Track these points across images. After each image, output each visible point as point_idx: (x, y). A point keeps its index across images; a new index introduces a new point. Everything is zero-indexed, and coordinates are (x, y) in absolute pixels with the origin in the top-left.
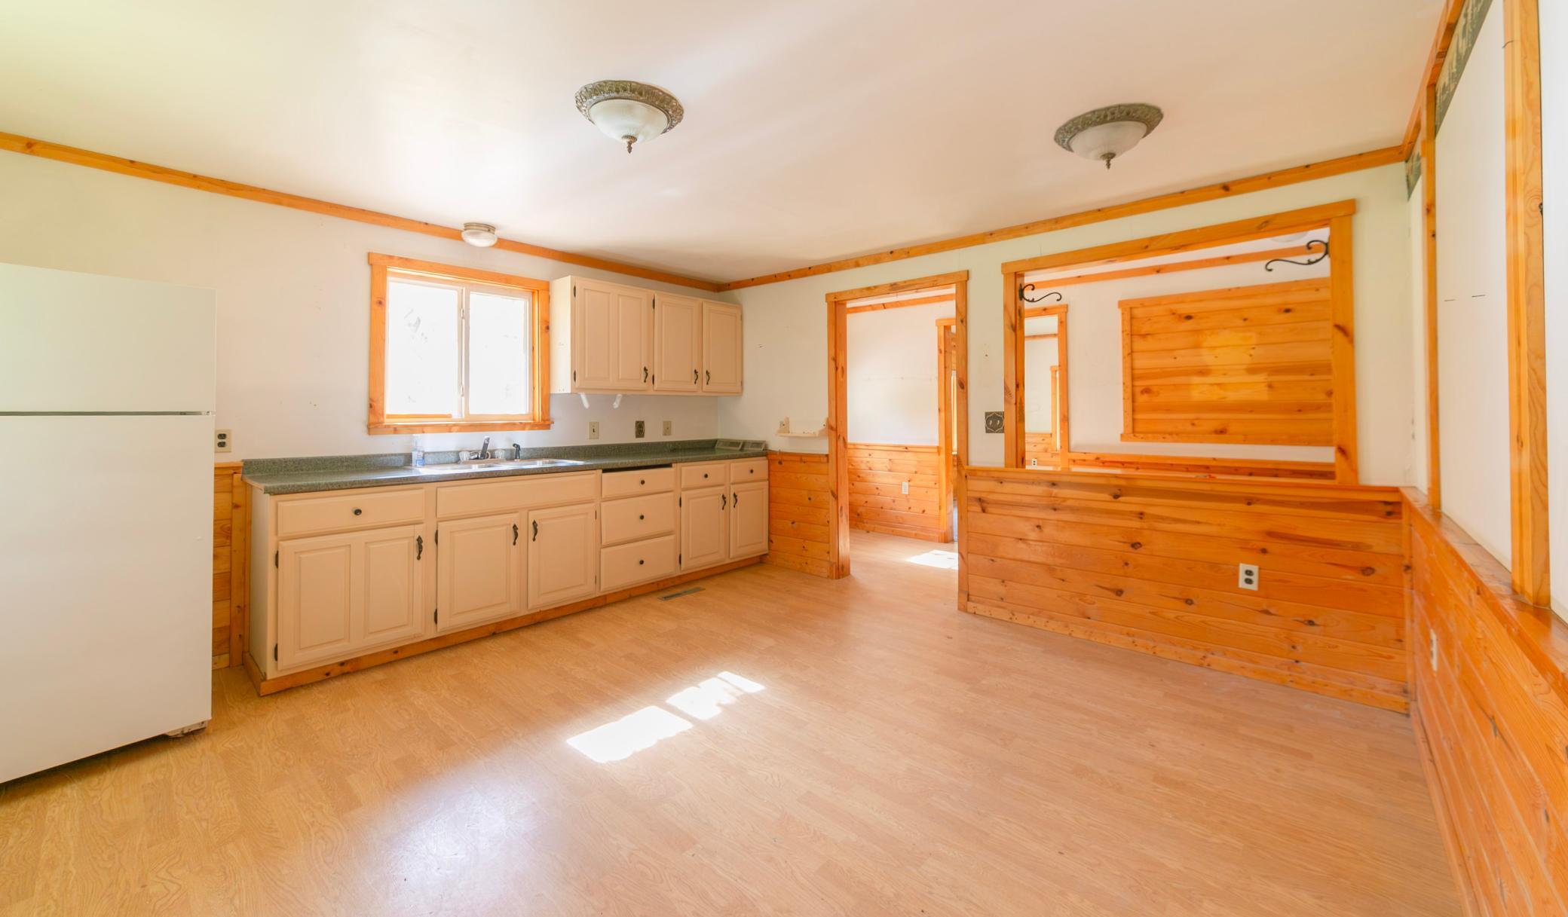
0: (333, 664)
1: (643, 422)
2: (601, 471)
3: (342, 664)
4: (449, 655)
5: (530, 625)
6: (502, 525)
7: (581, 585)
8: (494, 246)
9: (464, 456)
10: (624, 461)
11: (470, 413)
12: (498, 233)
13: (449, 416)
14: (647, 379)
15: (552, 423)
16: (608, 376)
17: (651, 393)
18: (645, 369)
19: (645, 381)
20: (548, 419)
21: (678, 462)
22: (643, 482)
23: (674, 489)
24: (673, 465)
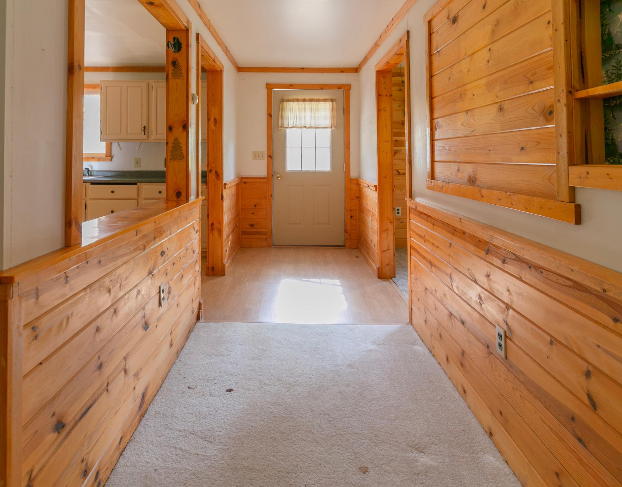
14: (146, 133)
15: (112, 158)
16: (121, 132)
17: (152, 141)
18: (145, 127)
19: (145, 134)
20: (109, 156)
21: (142, 182)
22: (113, 192)
23: (137, 198)
24: (138, 184)
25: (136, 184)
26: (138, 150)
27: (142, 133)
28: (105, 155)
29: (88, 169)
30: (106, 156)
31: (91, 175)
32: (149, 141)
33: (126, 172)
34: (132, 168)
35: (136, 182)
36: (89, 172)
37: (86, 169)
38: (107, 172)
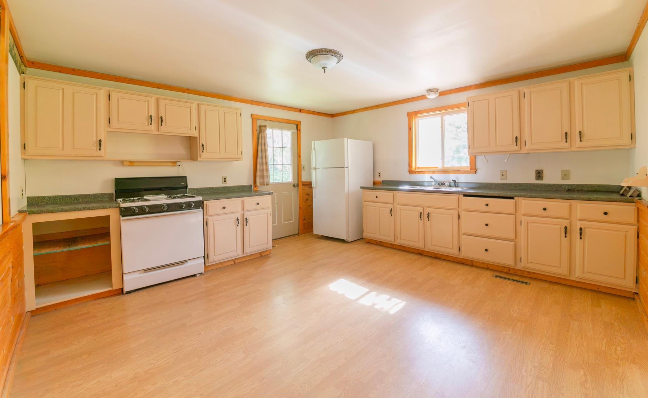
0: (378, 241)
1: (542, 171)
2: (463, 195)
3: (380, 242)
4: (404, 253)
5: (434, 257)
6: (417, 211)
7: (451, 249)
8: (439, 96)
9: (447, 184)
10: (506, 193)
11: (444, 166)
12: (439, 91)
13: (437, 168)
14: (518, 143)
15: (477, 170)
16: (489, 145)
17: (525, 152)
18: (516, 138)
19: (517, 145)
20: (474, 169)
21: (520, 197)
22: (487, 205)
23: (514, 213)
24: (515, 198)
25: (512, 198)
26: (507, 162)
27: (513, 144)
28: (469, 168)
29: (455, 181)
30: (471, 169)
31: (458, 187)
32: (522, 152)
33: (491, 184)
34: (497, 180)
35: (514, 196)
36: (456, 184)
37: (453, 180)
38: (472, 184)
